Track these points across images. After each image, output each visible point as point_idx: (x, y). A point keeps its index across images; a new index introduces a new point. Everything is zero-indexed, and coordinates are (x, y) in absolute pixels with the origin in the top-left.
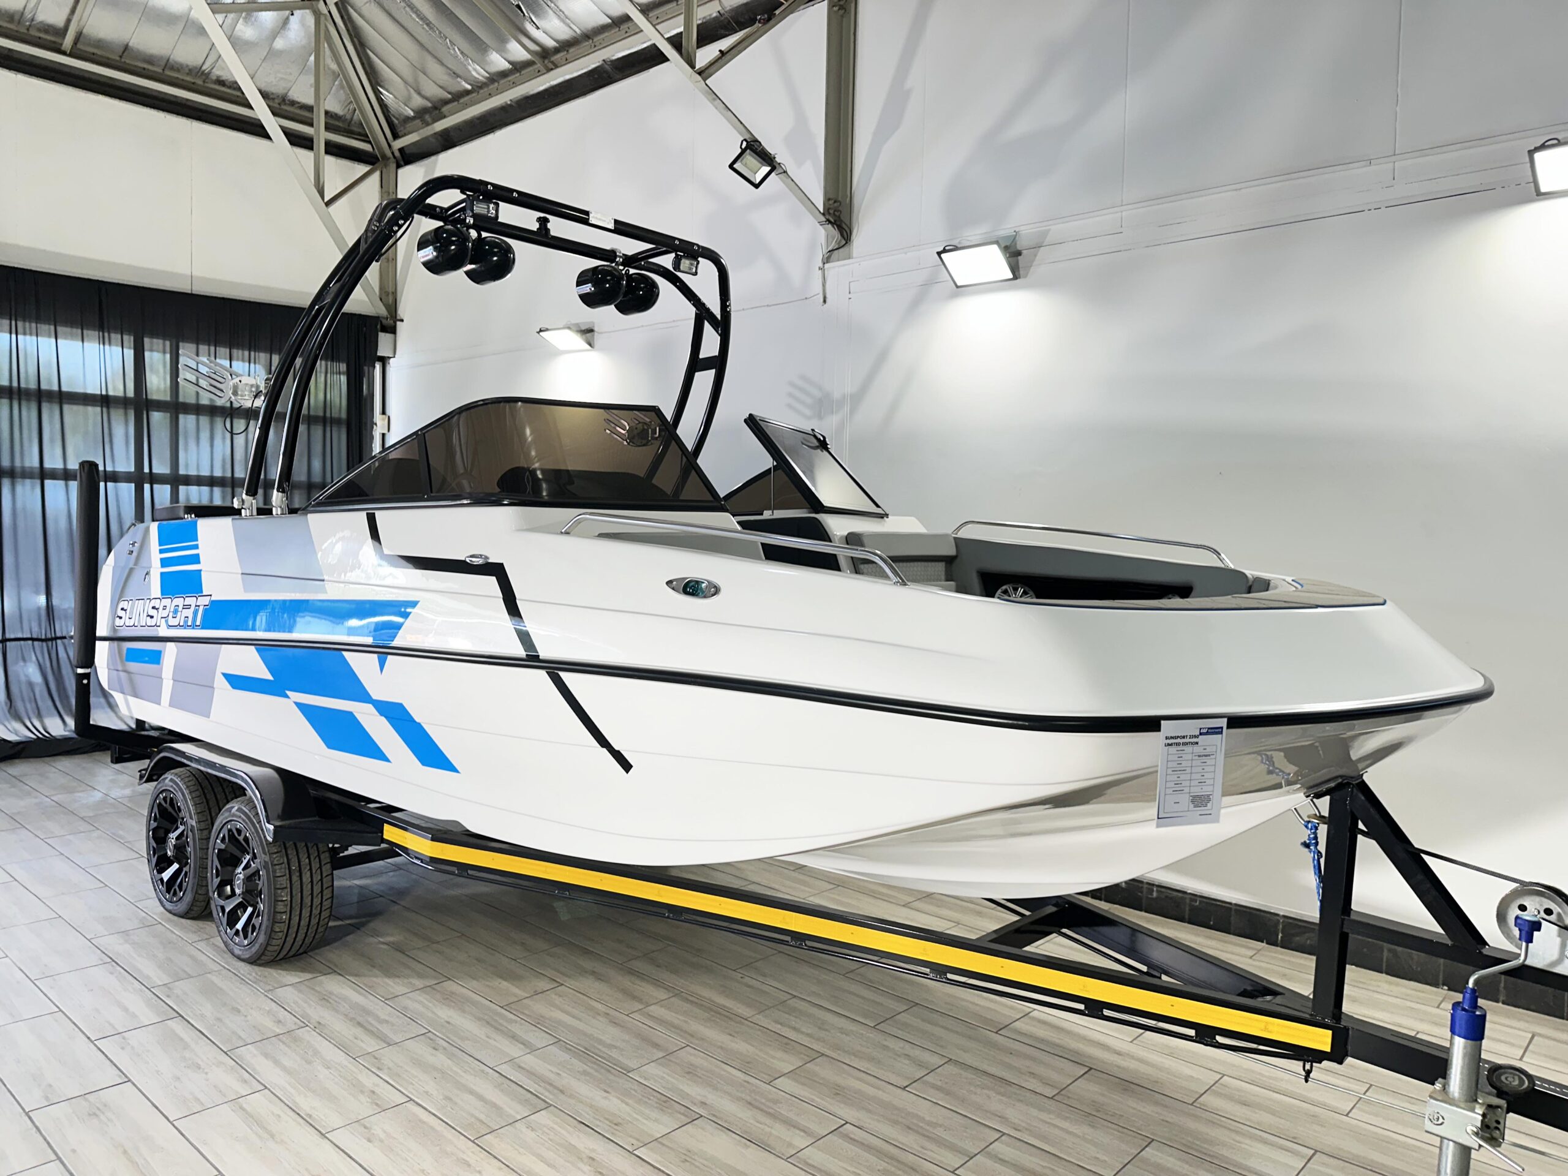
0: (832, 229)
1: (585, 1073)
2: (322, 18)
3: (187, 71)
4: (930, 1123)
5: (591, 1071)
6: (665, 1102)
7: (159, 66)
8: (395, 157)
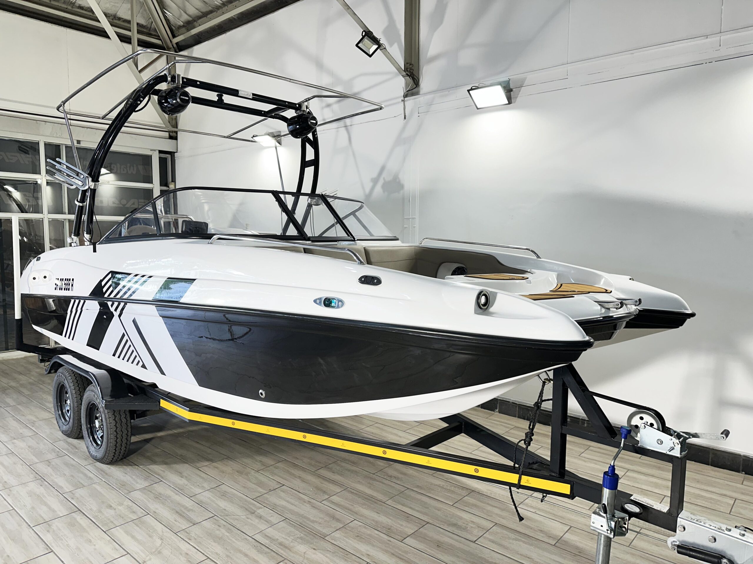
0: (409, 79)
5: (305, 537)
6: (347, 555)
8: (174, 47)
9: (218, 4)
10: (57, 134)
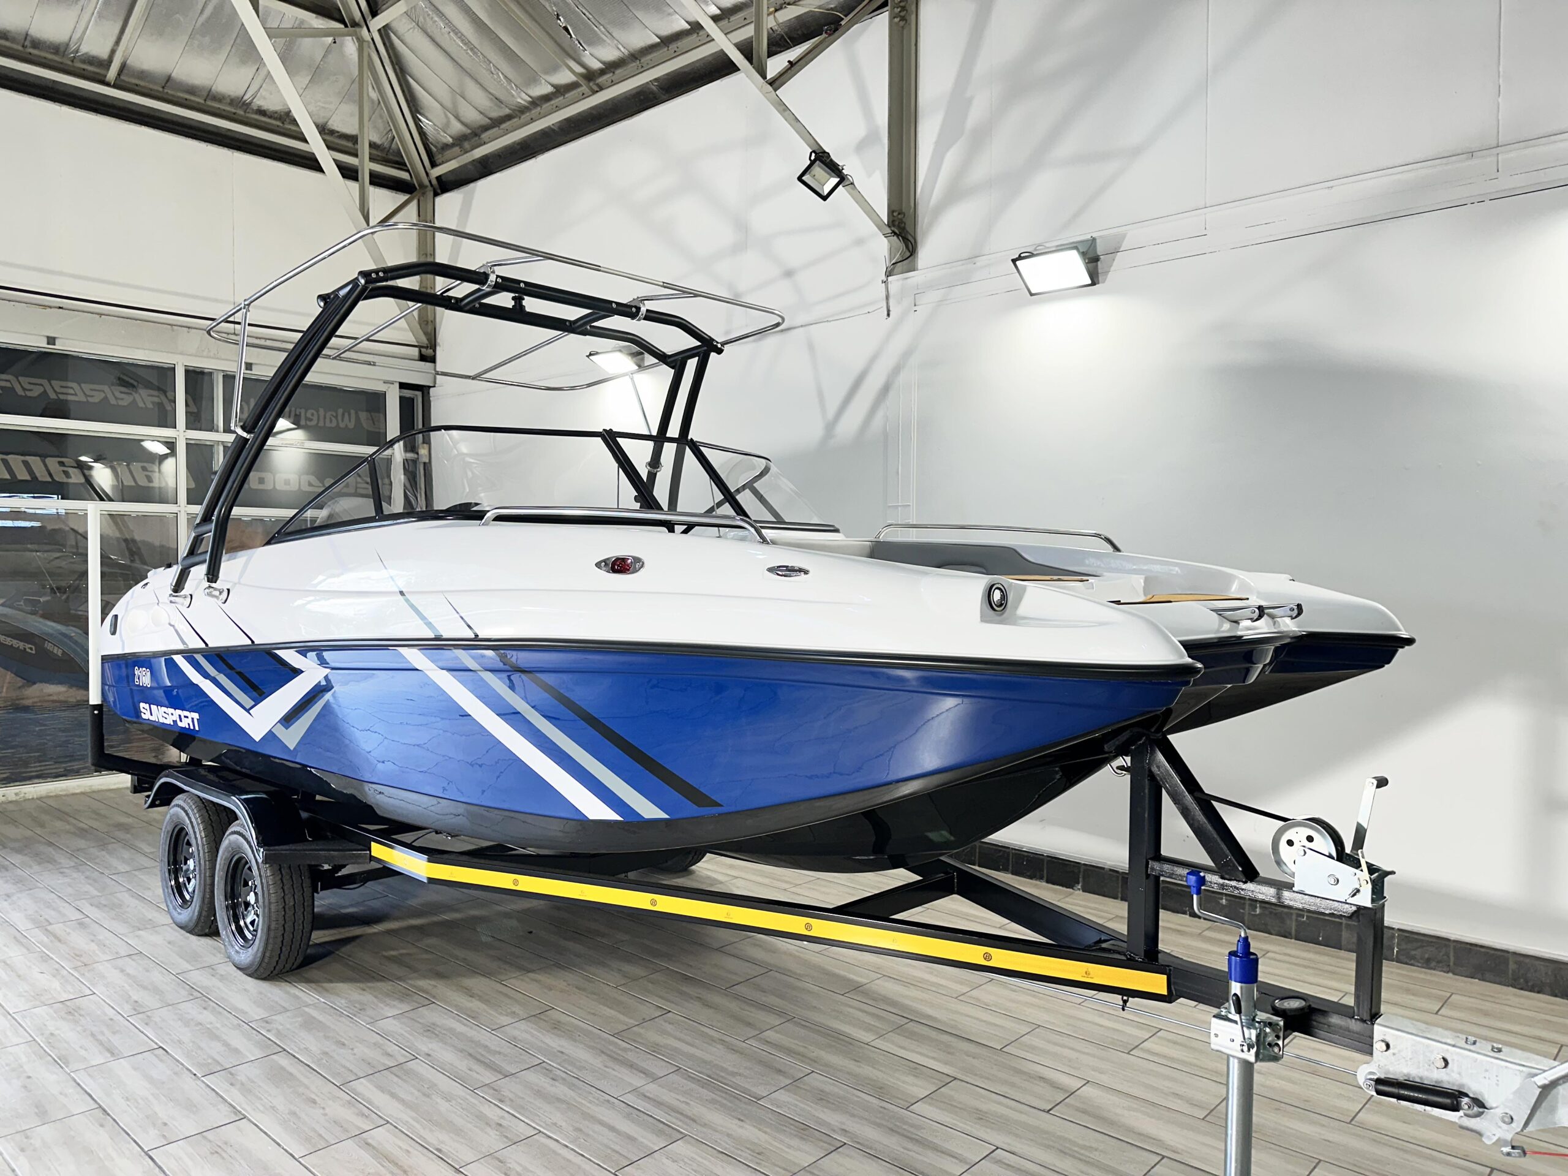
0: (897, 240)
1: (713, 1102)
2: (365, 45)
3: (229, 101)
4: (1084, 1147)
5: (719, 1099)
6: (803, 1130)
7: (199, 96)
8: (432, 185)
9: (522, 102)
10: (209, 351)
